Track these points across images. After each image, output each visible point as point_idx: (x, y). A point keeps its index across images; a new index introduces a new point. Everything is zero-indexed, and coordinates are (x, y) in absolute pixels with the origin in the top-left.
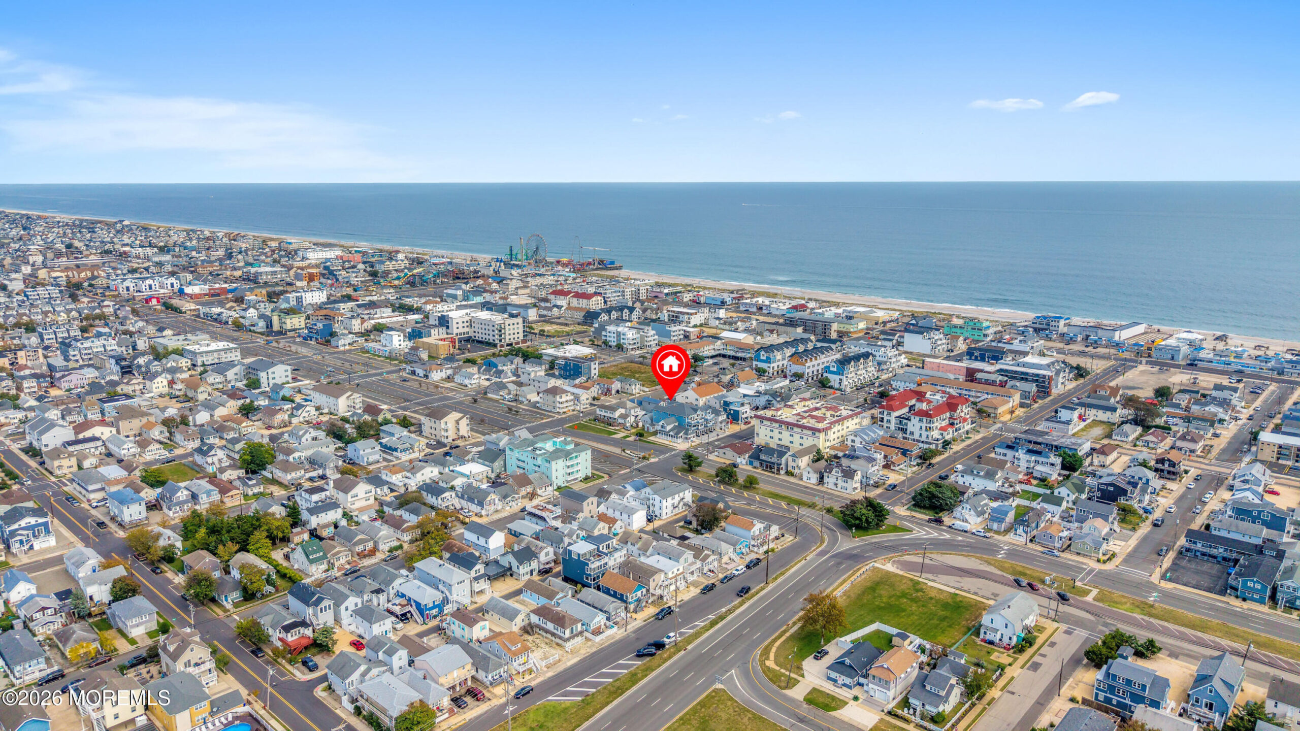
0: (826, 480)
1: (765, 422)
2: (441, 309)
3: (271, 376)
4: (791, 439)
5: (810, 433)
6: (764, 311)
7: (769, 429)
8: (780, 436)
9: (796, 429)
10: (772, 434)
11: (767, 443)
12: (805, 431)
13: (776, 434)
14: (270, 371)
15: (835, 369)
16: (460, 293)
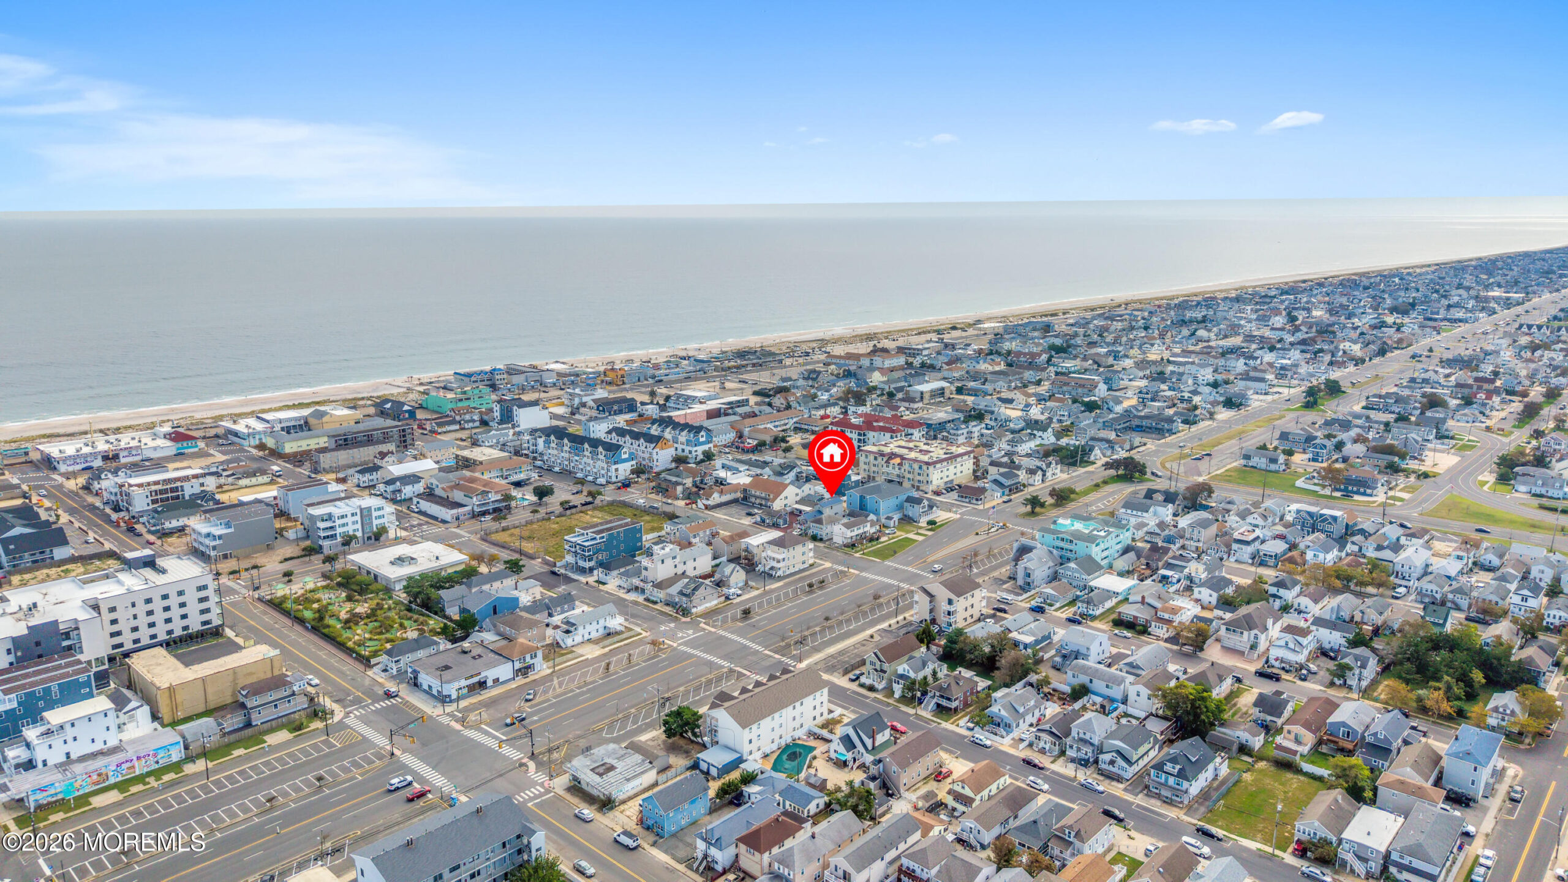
1: (937, 466)
15: (704, 439)
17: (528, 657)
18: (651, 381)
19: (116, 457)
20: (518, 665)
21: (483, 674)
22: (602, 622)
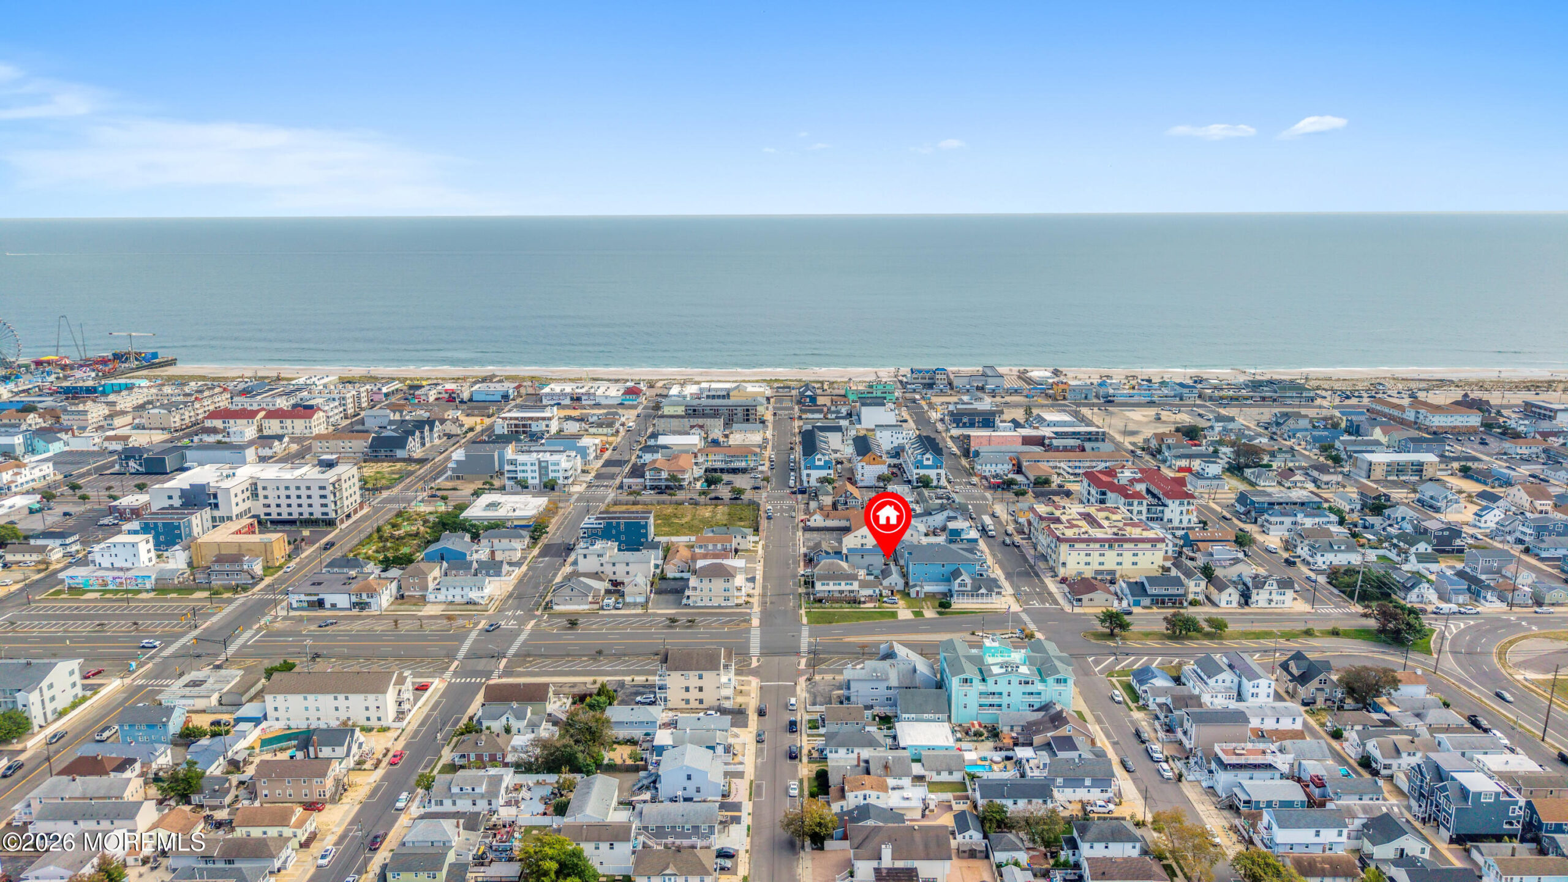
0: (1254, 598)
1: (1077, 546)
2: (29, 477)
3: (47, 694)
4: (1119, 559)
5: (1149, 546)
6: (584, 402)
7: (1083, 553)
8: (1102, 559)
9: (1126, 546)
10: (1088, 559)
11: (1080, 574)
12: (1140, 545)
13: (1095, 558)
14: (44, 684)
15: (930, 463)
16: (18, 440)
17: (364, 596)
18: (1102, 401)
19: (579, 399)
20: (354, 599)
21: (321, 596)
22: (467, 590)
